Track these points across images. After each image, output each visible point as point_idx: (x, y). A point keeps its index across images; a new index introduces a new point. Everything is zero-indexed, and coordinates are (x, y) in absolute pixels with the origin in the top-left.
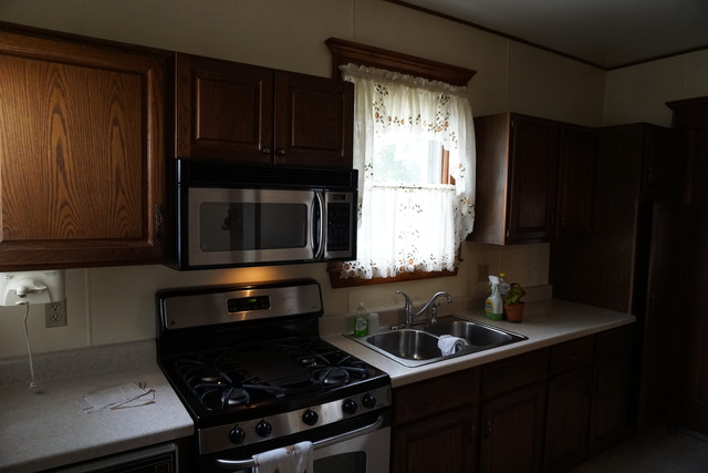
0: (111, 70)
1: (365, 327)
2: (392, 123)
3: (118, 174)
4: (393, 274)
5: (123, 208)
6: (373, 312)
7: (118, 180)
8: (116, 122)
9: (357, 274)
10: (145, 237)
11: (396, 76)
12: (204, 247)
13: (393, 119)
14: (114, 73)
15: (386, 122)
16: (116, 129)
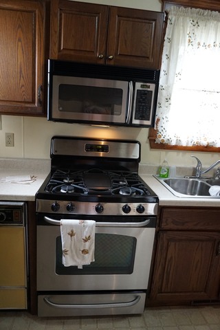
0: (17, 10)
1: (166, 173)
2: (201, 47)
3: (21, 69)
4: (190, 145)
5: (23, 86)
6: (173, 165)
7: (21, 71)
8: (19, 40)
9: (166, 142)
10: (33, 102)
11: (206, 12)
12: (61, 109)
13: (202, 44)
14: (18, 12)
15: (196, 45)
16: (20, 43)
